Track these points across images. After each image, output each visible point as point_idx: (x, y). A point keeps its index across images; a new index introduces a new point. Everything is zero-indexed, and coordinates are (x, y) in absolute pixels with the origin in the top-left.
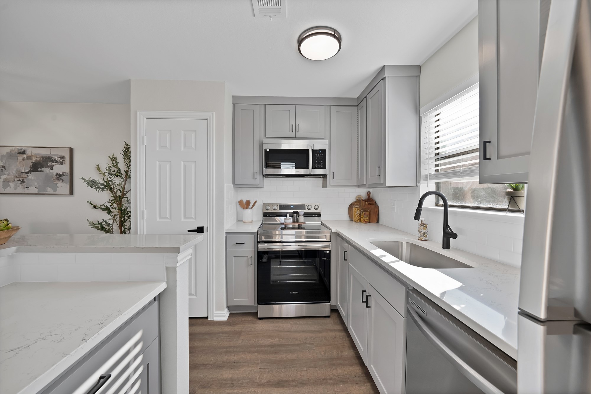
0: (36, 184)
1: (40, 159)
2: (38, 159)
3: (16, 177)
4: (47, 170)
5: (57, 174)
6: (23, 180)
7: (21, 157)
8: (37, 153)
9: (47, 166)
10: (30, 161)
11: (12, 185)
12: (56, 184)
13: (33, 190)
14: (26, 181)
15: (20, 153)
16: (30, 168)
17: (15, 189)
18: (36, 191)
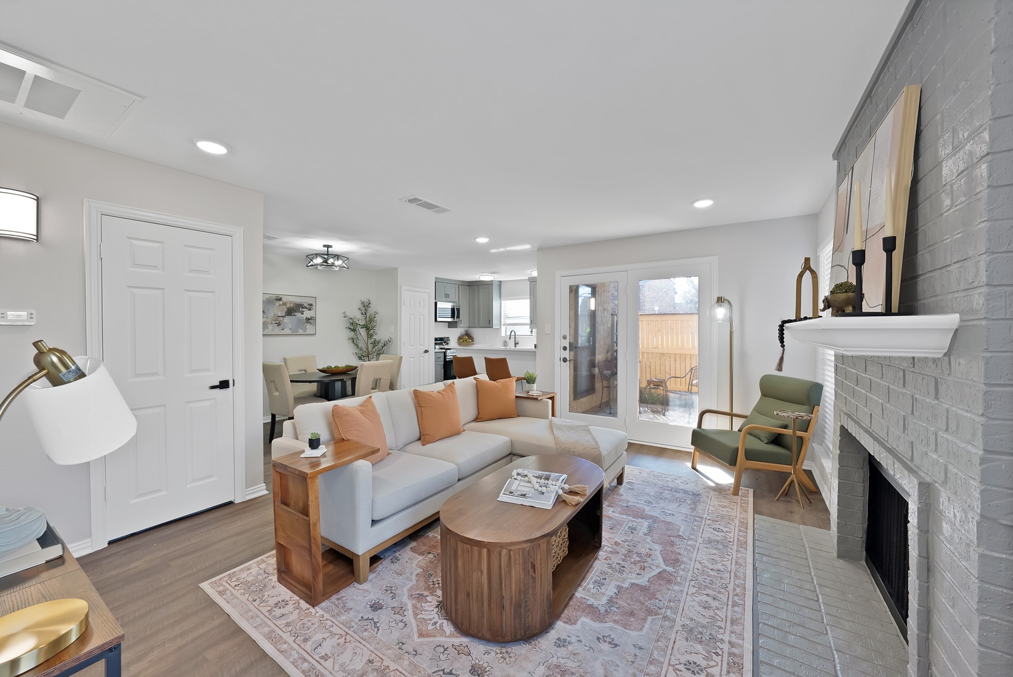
0: (290, 326)
1: (293, 306)
2: (292, 305)
3: (274, 320)
4: (298, 315)
5: (306, 318)
6: (279, 323)
7: (278, 303)
8: (291, 300)
9: (299, 312)
10: (285, 307)
11: (270, 327)
12: (306, 326)
13: (287, 331)
14: (282, 324)
15: (277, 300)
16: (286, 312)
17: (273, 330)
18: (290, 332)
